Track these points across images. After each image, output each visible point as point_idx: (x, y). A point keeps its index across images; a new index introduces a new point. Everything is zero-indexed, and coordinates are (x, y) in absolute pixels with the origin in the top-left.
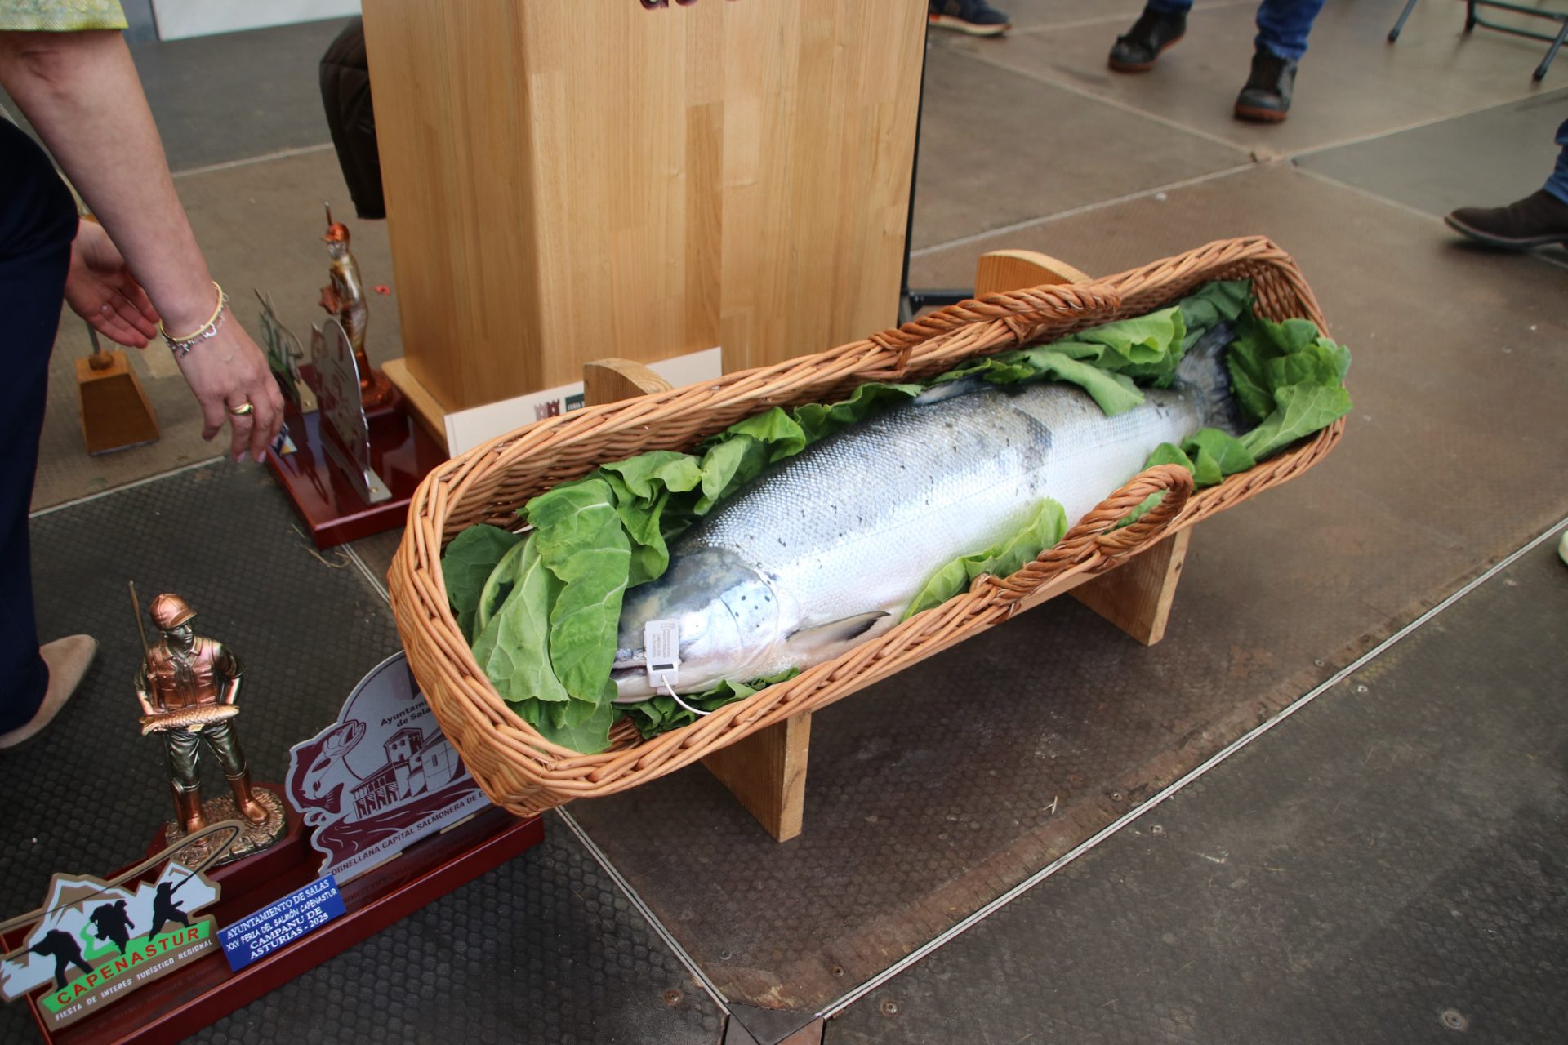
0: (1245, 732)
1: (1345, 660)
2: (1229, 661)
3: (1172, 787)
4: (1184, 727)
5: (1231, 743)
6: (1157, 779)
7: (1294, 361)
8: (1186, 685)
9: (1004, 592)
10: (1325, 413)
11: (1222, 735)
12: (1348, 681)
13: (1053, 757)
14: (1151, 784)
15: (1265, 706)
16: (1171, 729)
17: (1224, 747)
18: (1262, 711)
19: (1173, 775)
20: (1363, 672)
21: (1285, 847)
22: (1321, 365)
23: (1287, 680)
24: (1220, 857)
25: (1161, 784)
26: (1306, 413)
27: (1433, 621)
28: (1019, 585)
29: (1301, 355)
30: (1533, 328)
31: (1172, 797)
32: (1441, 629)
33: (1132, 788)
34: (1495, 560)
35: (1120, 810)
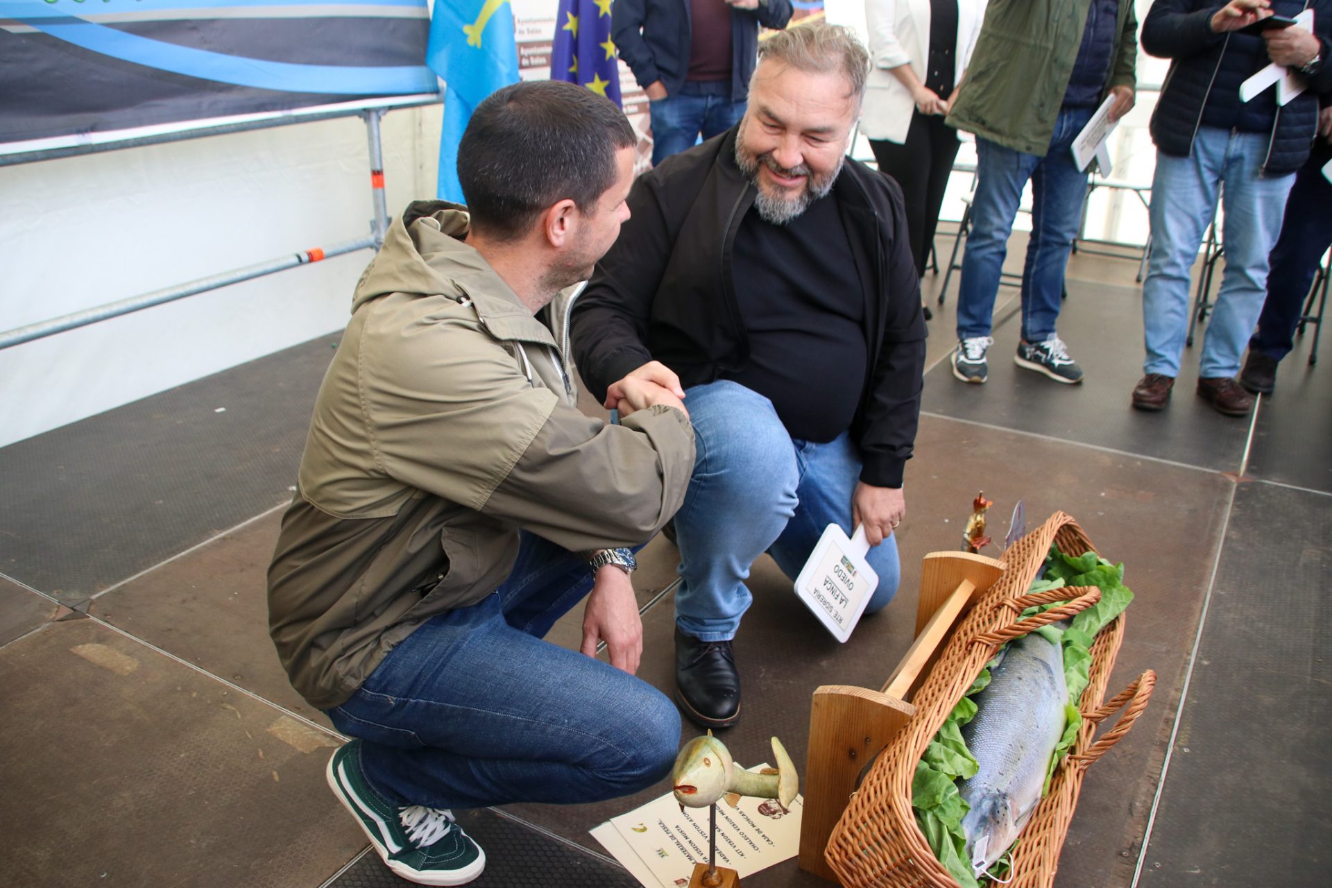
0: (1154, 795)
1: (1167, 737)
2: (1115, 757)
3: (1145, 840)
4: (1124, 804)
5: (1152, 804)
6: (1136, 838)
7: (1091, 576)
8: (1107, 778)
9: (1085, 761)
10: (1121, 603)
11: (1145, 801)
12: (1177, 748)
13: (1079, 843)
14: (1135, 841)
15: (1151, 777)
16: (1119, 806)
17: (1151, 808)
18: (1152, 781)
19: (1141, 832)
20: (1179, 740)
21: (1219, 853)
22: (1107, 576)
23: (1150, 759)
24: (1196, 869)
25: (1140, 839)
26: (1111, 606)
27: (1188, 698)
28: (1093, 756)
29: (1094, 572)
30: (1103, 494)
31: (1150, 844)
32: (1195, 702)
33: (1129, 847)
34: (1189, 652)
35: (1133, 861)
